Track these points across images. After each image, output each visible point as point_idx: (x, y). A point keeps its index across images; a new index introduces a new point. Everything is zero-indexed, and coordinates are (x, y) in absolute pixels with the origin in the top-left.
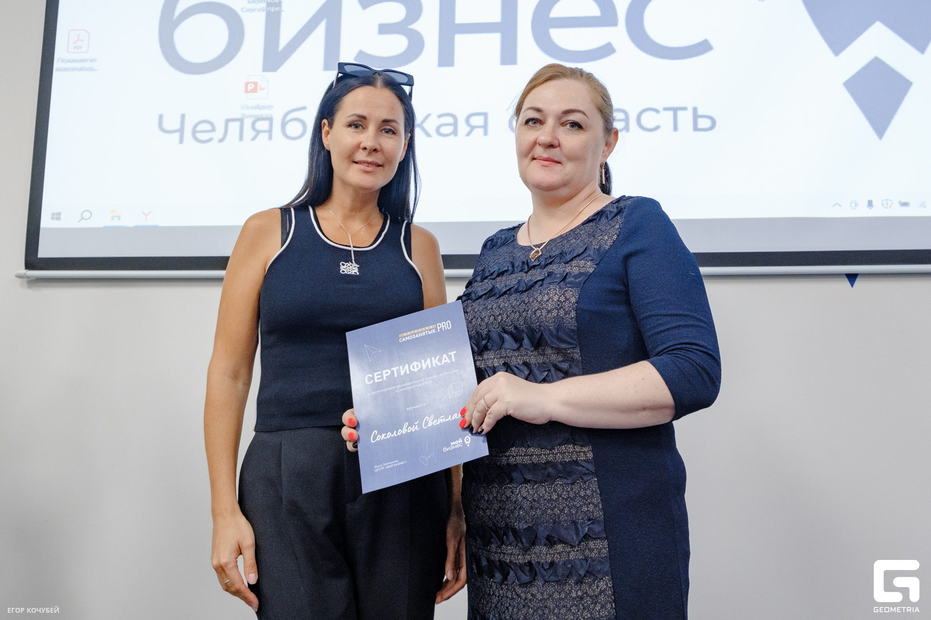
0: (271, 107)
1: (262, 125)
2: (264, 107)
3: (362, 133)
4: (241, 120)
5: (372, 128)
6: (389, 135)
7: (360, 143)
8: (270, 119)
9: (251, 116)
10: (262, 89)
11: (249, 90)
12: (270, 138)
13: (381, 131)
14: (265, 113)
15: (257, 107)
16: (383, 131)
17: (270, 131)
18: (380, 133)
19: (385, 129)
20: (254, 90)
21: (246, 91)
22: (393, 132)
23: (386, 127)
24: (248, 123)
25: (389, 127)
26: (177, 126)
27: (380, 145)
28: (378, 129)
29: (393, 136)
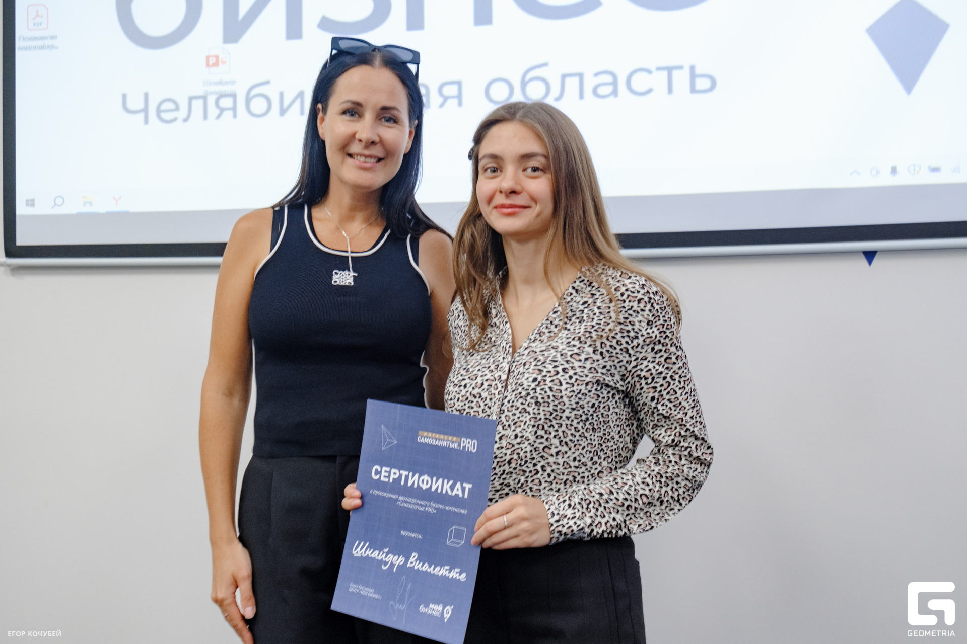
0: (233, 82)
1: (226, 102)
2: (227, 83)
3: (358, 121)
4: (204, 98)
5: (369, 116)
6: (390, 124)
7: (355, 134)
8: (234, 96)
9: (214, 92)
10: (223, 63)
11: (210, 64)
12: (235, 116)
13: (380, 119)
14: (228, 89)
15: (220, 83)
16: (383, 120)
17: (234, 109)
18: (379, 121)
19: (385, 117)
20: (216, 64)
21: (208, 65)
22: (395, 120)
23: (386, 115)
24: (211, 100)
25: (388, 115)
26: (141, 106)
27: (379, 136)
28: (377, 117)
29: (395, 125)
